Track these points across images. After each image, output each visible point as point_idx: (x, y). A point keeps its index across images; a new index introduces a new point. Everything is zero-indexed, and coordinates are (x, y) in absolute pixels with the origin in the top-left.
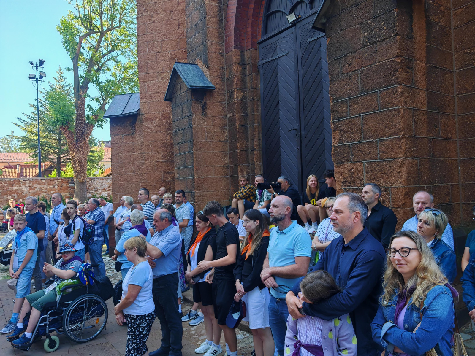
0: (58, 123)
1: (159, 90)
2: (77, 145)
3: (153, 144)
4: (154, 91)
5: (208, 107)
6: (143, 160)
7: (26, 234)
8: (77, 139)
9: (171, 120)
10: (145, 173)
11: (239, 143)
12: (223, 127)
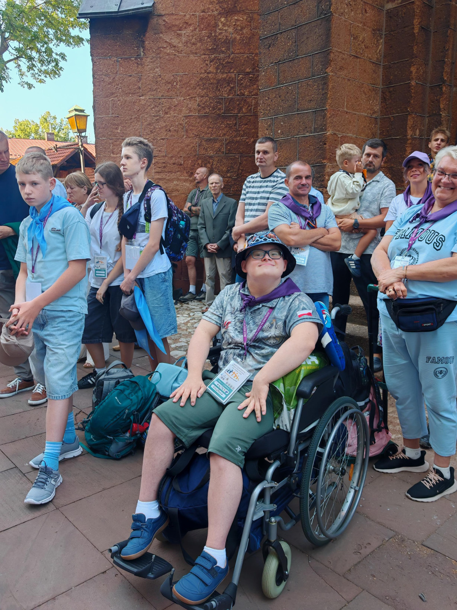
3: (181, 81)
6: (159, 111)
9: (218, 31)
10: (163, 139)
11: (415, 66)
12: (376, 31)
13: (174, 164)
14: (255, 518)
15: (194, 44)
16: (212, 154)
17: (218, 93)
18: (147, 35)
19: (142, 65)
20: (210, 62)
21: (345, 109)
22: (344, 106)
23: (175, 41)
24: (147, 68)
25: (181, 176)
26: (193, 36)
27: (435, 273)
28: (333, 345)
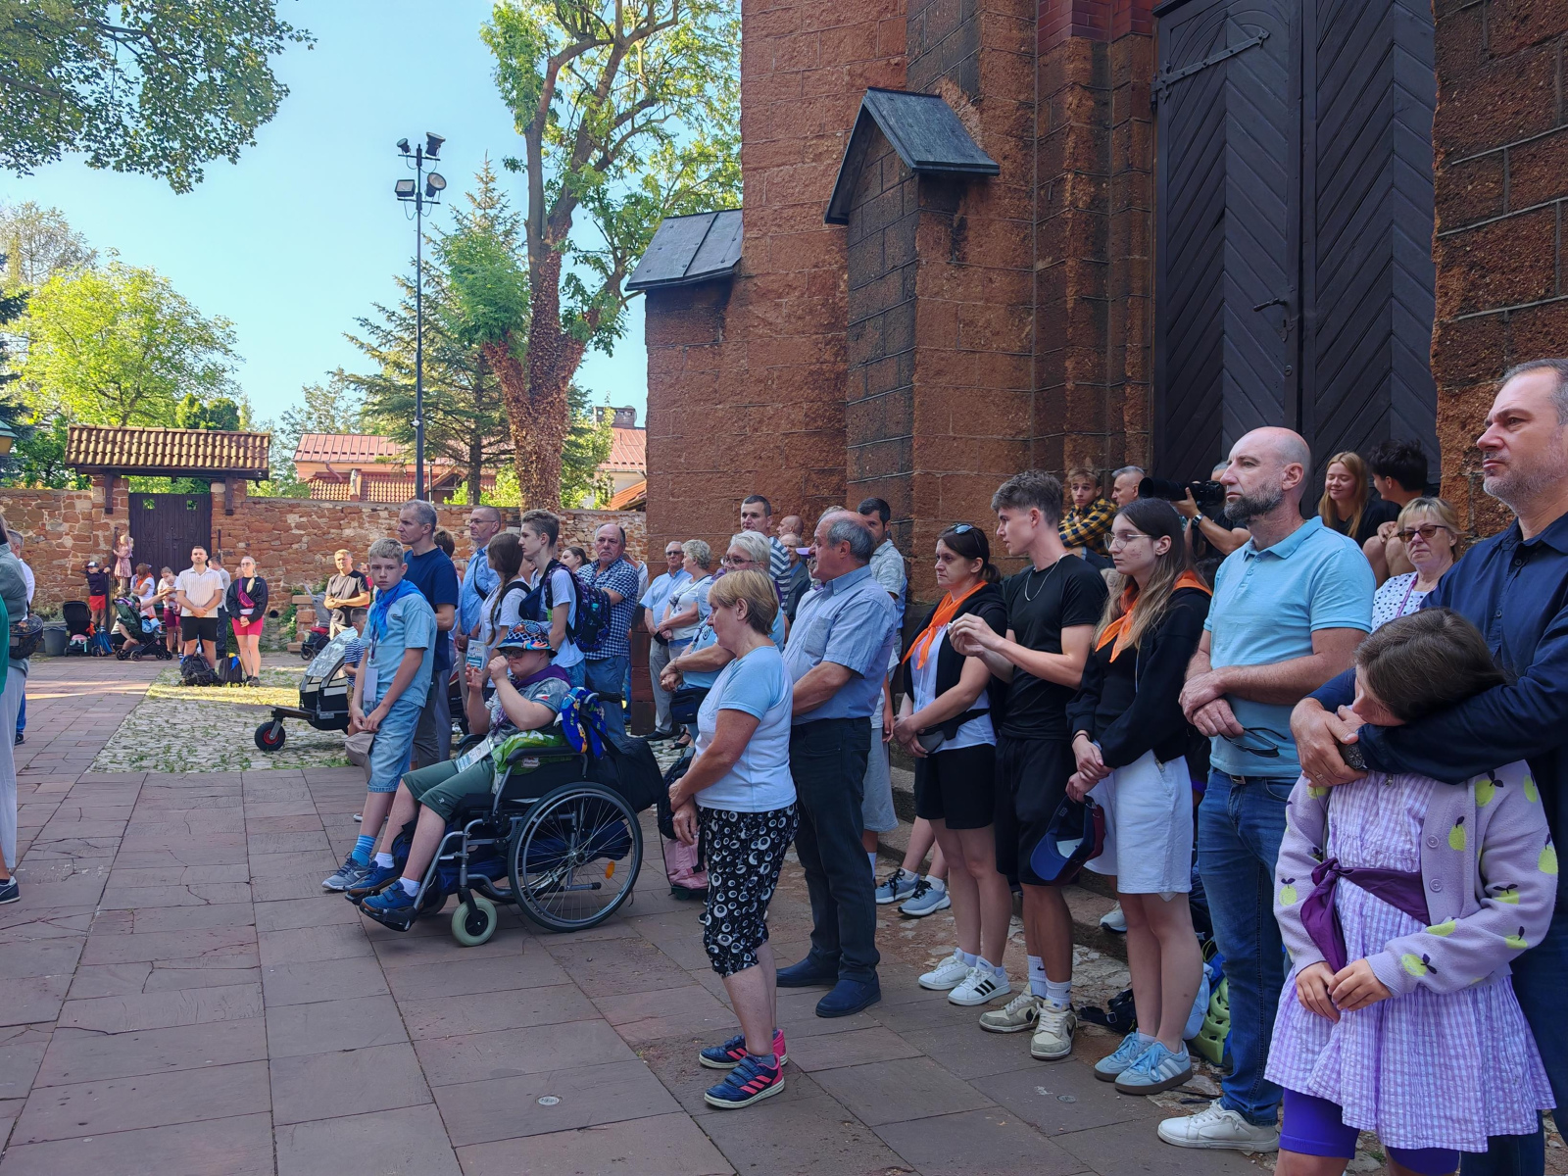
0: (477, 331)
1: (807, 195)
2: (532, 404)
3: (779, 377)
4: (791, 201)
5: (971, 234)
6: (744, 427)
7: (402, 601)
8: (534, 388)
9: (838, 294)
11: (1072, 359)
12: (1017, 307)
14: (443, 858)
15: (799, 318)
16: (826, 495)
17: (837, 394)
18: (730, 308)
19: (720, 355)
20: (826, 345)
21: (951, 434)
22: (947, 429)
23: (771, 316)
24: (727, 360)
26: (798, 306)
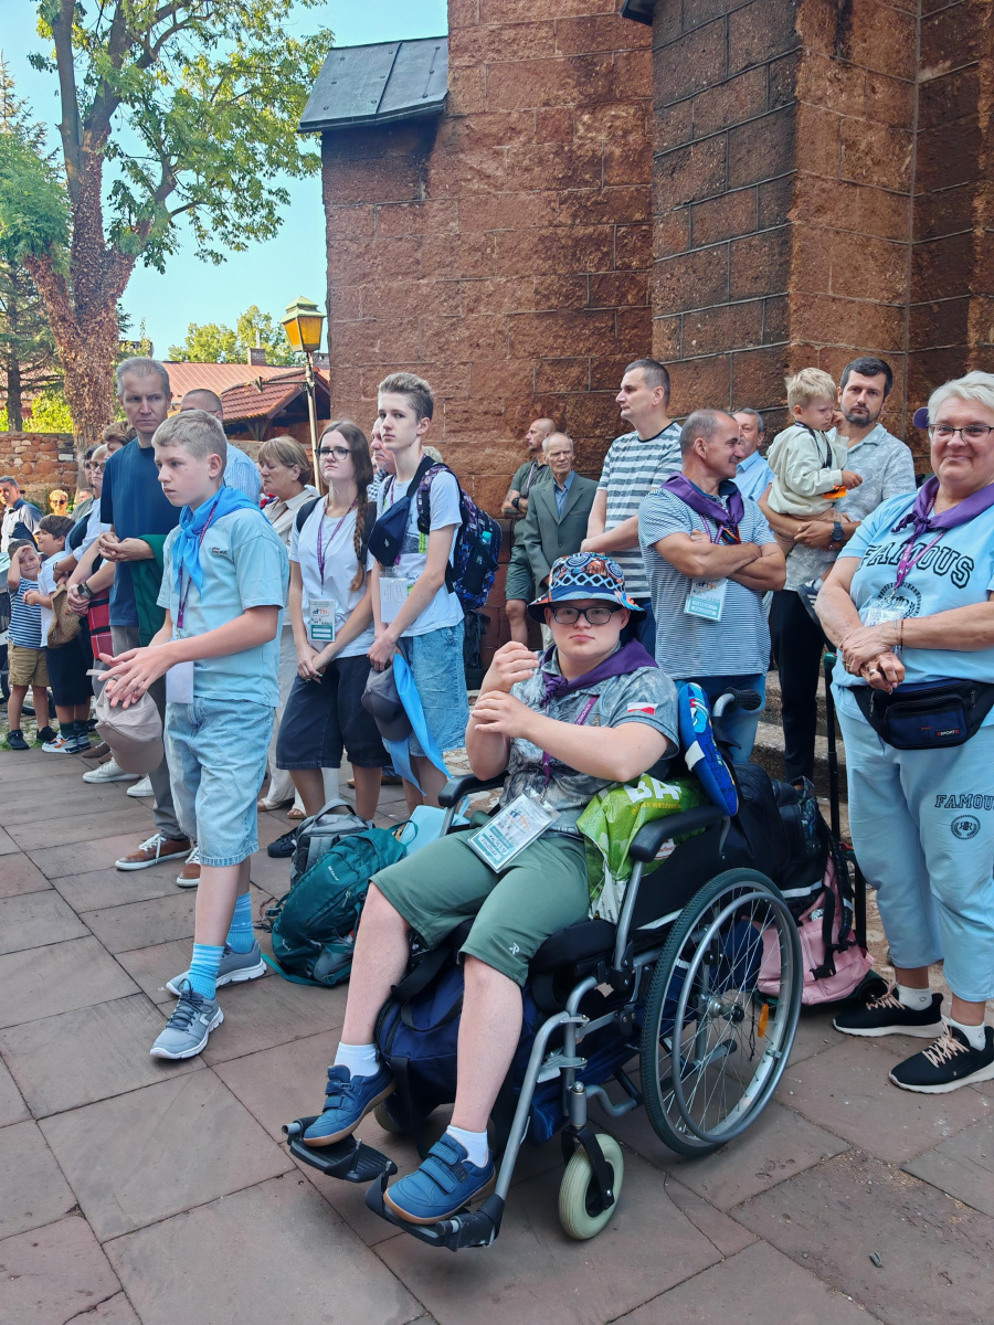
0: (17, 243)
1: (534, 12)
2: (80, 324)
3: (500, 244)
6: (457, 307)
7: (228, 521)
8: (81, 307)
10: (464, 364)
11: (984, 197)
12: (897, 129)
13: (486, 413)
14: (543, 1078)
15: (527, 170)
16: (563, 391)
17: (576, 265)
18: (434, 156)
19: (422, 216)
20: (561, 204)
21: (831, 293)
22: (826, 286)
23: (490, 167)
24: (432, 222)
25: (499, 437)
26: (525, 154)
27: (962, 634)
28: (707, 767)
